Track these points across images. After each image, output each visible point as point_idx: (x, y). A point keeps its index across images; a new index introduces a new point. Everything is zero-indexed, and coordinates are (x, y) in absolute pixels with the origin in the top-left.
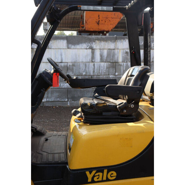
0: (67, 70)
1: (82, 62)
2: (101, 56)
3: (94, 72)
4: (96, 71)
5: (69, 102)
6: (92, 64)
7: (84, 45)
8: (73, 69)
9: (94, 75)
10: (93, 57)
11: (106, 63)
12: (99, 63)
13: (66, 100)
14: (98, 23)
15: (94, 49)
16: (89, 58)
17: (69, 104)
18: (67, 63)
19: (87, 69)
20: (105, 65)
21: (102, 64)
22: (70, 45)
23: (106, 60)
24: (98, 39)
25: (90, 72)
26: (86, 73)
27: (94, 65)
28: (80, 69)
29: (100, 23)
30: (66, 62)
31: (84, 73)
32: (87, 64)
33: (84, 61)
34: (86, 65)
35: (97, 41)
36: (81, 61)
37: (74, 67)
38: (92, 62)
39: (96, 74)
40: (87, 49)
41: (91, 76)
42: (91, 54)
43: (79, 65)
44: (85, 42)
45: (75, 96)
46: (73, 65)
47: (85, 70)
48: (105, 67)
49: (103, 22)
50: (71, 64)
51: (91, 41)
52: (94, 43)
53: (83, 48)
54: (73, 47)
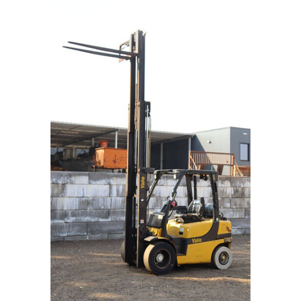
0: (88, 204)
1: (101, 197)
2: (118, 191)
3: (111, 206)
4: (112, 205)
5: (88, 236)
6: (109, 199)
7: (104, 181)
8: (93, 203)
9: (110, 209)
10: (110, 193)
11: (121, 198)
12: (115, 198)
13: (86, 234)
14: (115, 162)
15: (111, 185)
16: (108, 193)
17: (88, 238)
18: (88, 197)
19: (105, 203)
20: (121, 200)
21: (118, 198)
22: (91, 181)
23: (122, 195)
24: (115, 176)
25: (107, 207)
26: (104, 207)
27: (111, 199)
28: (99, 203)
29: (116, 162)
30: (86, 197)
31: (102, 207)
32: (106, 198)
33: (103, 195)
34: (104, 200)
35: (114, 178)
36: (100, 195)
37: (94, 202)
38: (110, 196)
39: (113, 208)
40: (105, 185)
41: (109, 210)
42: (109, 189)
43: (99, 200)
44: (104, 179)
45: (94, 230)
46: (93, 200)
47: (104, 204)
48: (121, 202)
49: (119, 161)
50: (91, 199)
51: (109, 177)
52: (112, 180)
53: (102, 183)
54: (94, 182)
